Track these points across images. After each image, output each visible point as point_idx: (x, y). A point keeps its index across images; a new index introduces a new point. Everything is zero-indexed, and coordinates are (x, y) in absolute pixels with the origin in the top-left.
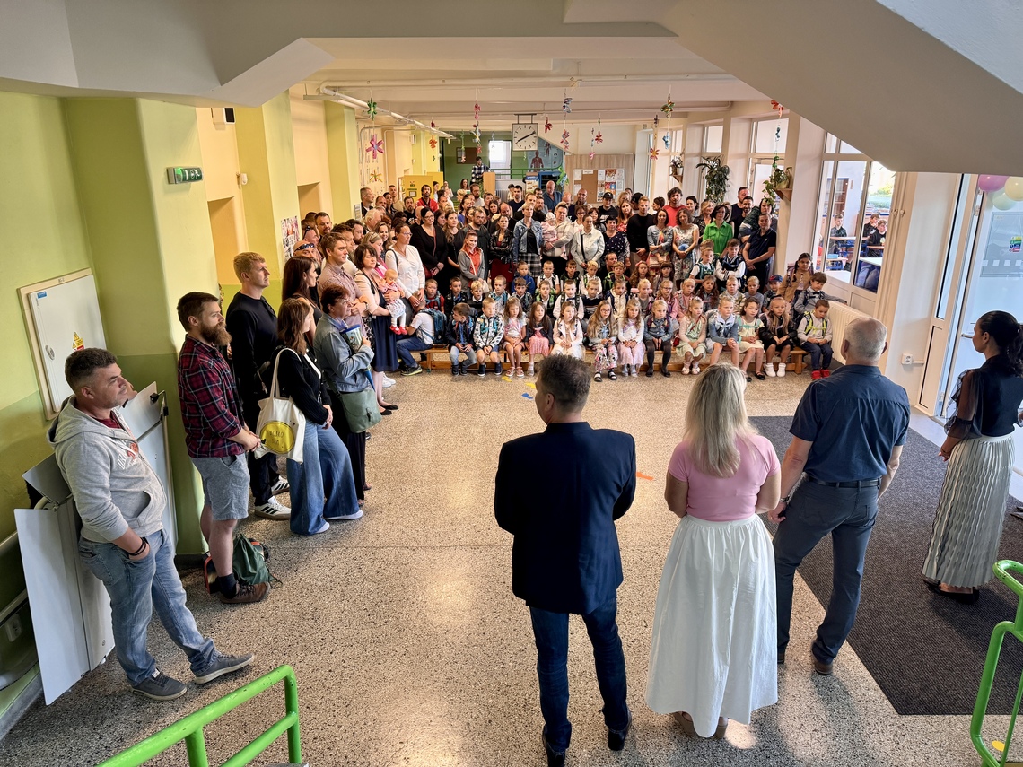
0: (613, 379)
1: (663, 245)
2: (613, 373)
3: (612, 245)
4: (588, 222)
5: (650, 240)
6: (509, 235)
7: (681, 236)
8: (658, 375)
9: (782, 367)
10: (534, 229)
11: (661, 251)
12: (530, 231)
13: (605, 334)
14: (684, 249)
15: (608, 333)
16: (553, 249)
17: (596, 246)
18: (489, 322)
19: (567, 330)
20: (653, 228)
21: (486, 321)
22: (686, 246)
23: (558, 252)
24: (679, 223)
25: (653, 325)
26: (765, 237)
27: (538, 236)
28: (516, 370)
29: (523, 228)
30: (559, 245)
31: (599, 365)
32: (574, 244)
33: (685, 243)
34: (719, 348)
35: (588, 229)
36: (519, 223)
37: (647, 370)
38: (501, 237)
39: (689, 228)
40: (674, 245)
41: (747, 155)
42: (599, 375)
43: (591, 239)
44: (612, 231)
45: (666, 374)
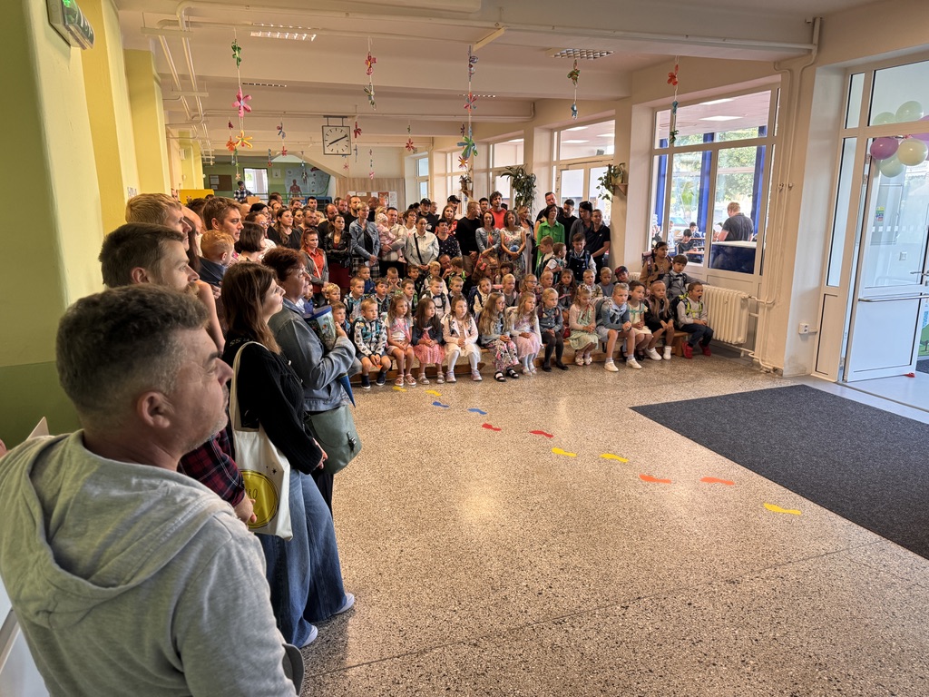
0: (516, 378)
1: (494, 247)
2: (513, 372)
3: (445, 247)
4: (422, 224)
5: (481, 244)
6: (347, 236)
7: (510, 237)
8: (555, 370)
9: (668, 349)
10: (370, 229)
11: (492, 253)
12: (366, 232)
13: (499, 329)
14: (515, 250)
15: (502, 327)
16: (390, 252)
17: (431, 249)
18: (371, 325)
19: (460, 327)
20: (480, 230)
21: (368, 325)
22: (517, 247)
23: (394, 256)
24: (507, 225)
25: (545, 316)
26: (599, 232)
27: (374, 238)
28: (406, 377)
29: (359, 229)
30: (395, 249)
31: (501, 363)
32: (409, 247)
33: (515, 244)
34: (615, 334)
35: (421, 232)
36: (353, 224)
37: (544, 365)
38: (337, 238)
39: (516, 229)
40: (503, 246)
41: (550, 164)
42: (501, 375)
43: (426, 242)
44: (444, 234)
45: (564, 368)
